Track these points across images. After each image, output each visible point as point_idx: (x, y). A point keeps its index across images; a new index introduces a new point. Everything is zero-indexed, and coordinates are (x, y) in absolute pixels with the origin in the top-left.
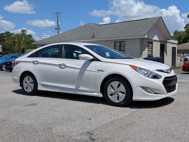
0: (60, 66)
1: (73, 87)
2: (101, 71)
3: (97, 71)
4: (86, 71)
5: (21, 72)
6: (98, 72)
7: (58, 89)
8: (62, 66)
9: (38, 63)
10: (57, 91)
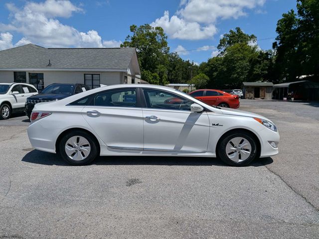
0: (148, 119)
1: (172, 148)
2: (217, 125)
3: (211, 125)
4: (194, 126)
5: (60, 130)
6: (214, 126)
7: (141, 152)
8: (152, 120)
9: (99, 114)
10: (141, 154)
